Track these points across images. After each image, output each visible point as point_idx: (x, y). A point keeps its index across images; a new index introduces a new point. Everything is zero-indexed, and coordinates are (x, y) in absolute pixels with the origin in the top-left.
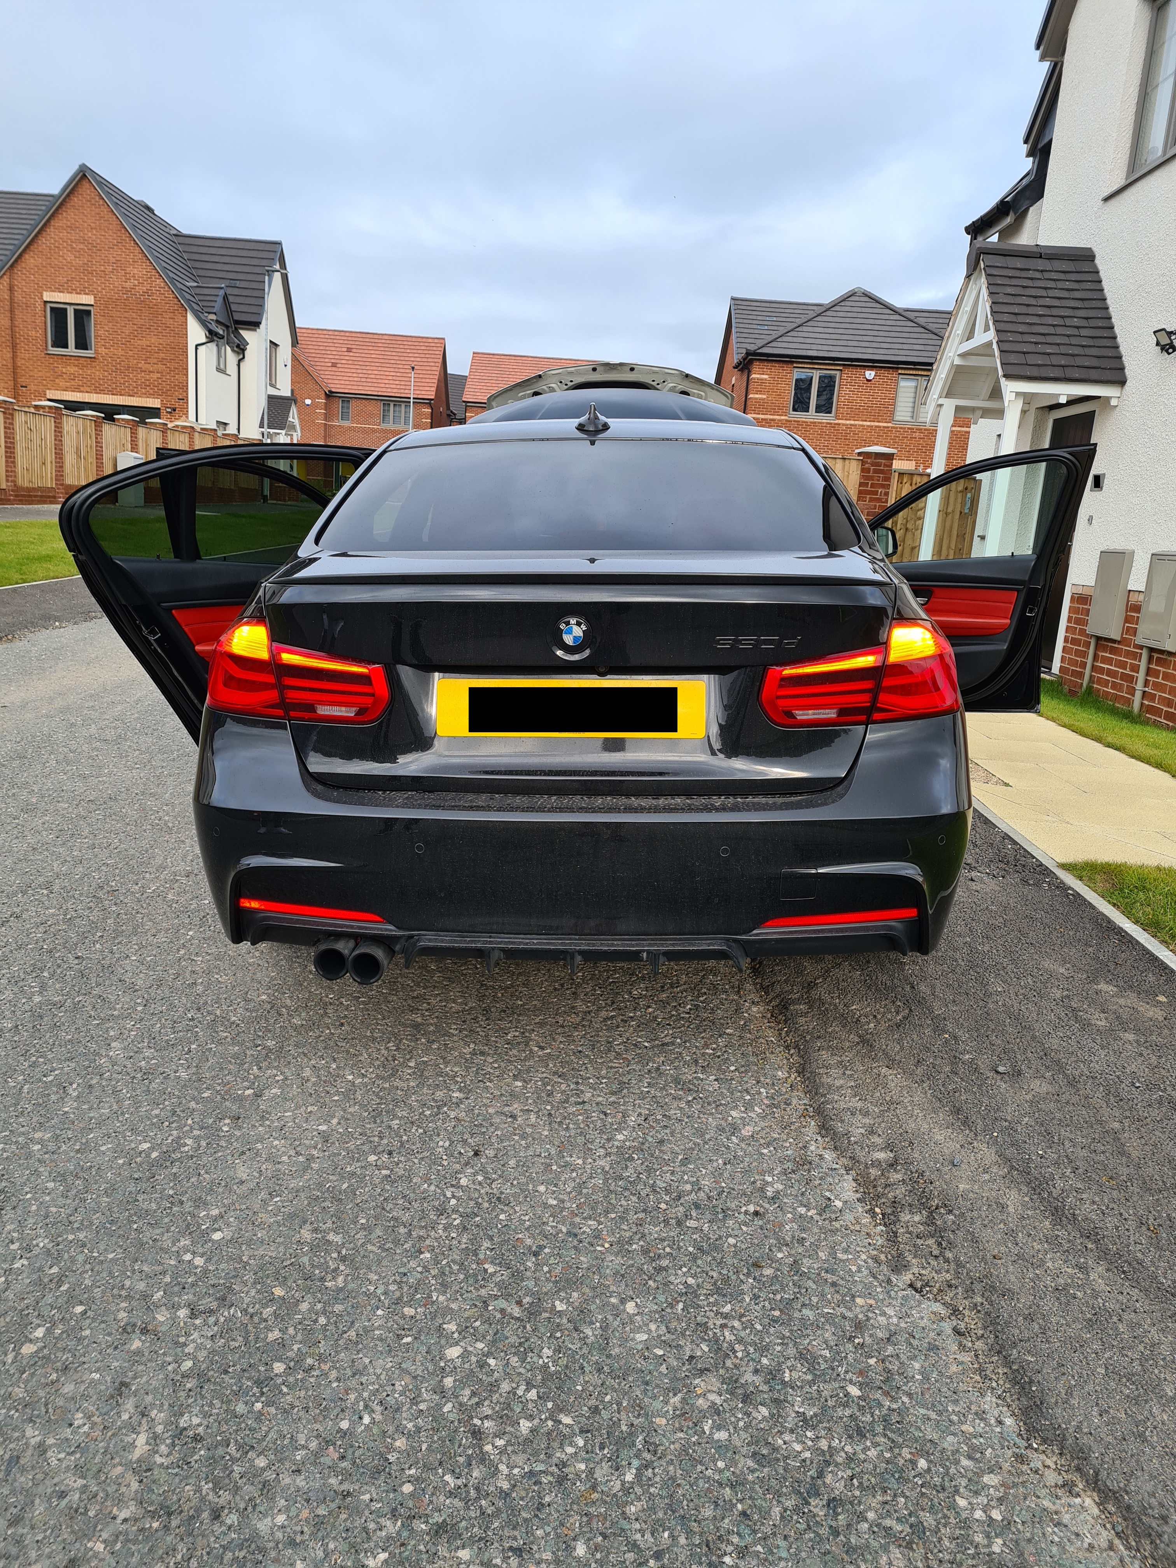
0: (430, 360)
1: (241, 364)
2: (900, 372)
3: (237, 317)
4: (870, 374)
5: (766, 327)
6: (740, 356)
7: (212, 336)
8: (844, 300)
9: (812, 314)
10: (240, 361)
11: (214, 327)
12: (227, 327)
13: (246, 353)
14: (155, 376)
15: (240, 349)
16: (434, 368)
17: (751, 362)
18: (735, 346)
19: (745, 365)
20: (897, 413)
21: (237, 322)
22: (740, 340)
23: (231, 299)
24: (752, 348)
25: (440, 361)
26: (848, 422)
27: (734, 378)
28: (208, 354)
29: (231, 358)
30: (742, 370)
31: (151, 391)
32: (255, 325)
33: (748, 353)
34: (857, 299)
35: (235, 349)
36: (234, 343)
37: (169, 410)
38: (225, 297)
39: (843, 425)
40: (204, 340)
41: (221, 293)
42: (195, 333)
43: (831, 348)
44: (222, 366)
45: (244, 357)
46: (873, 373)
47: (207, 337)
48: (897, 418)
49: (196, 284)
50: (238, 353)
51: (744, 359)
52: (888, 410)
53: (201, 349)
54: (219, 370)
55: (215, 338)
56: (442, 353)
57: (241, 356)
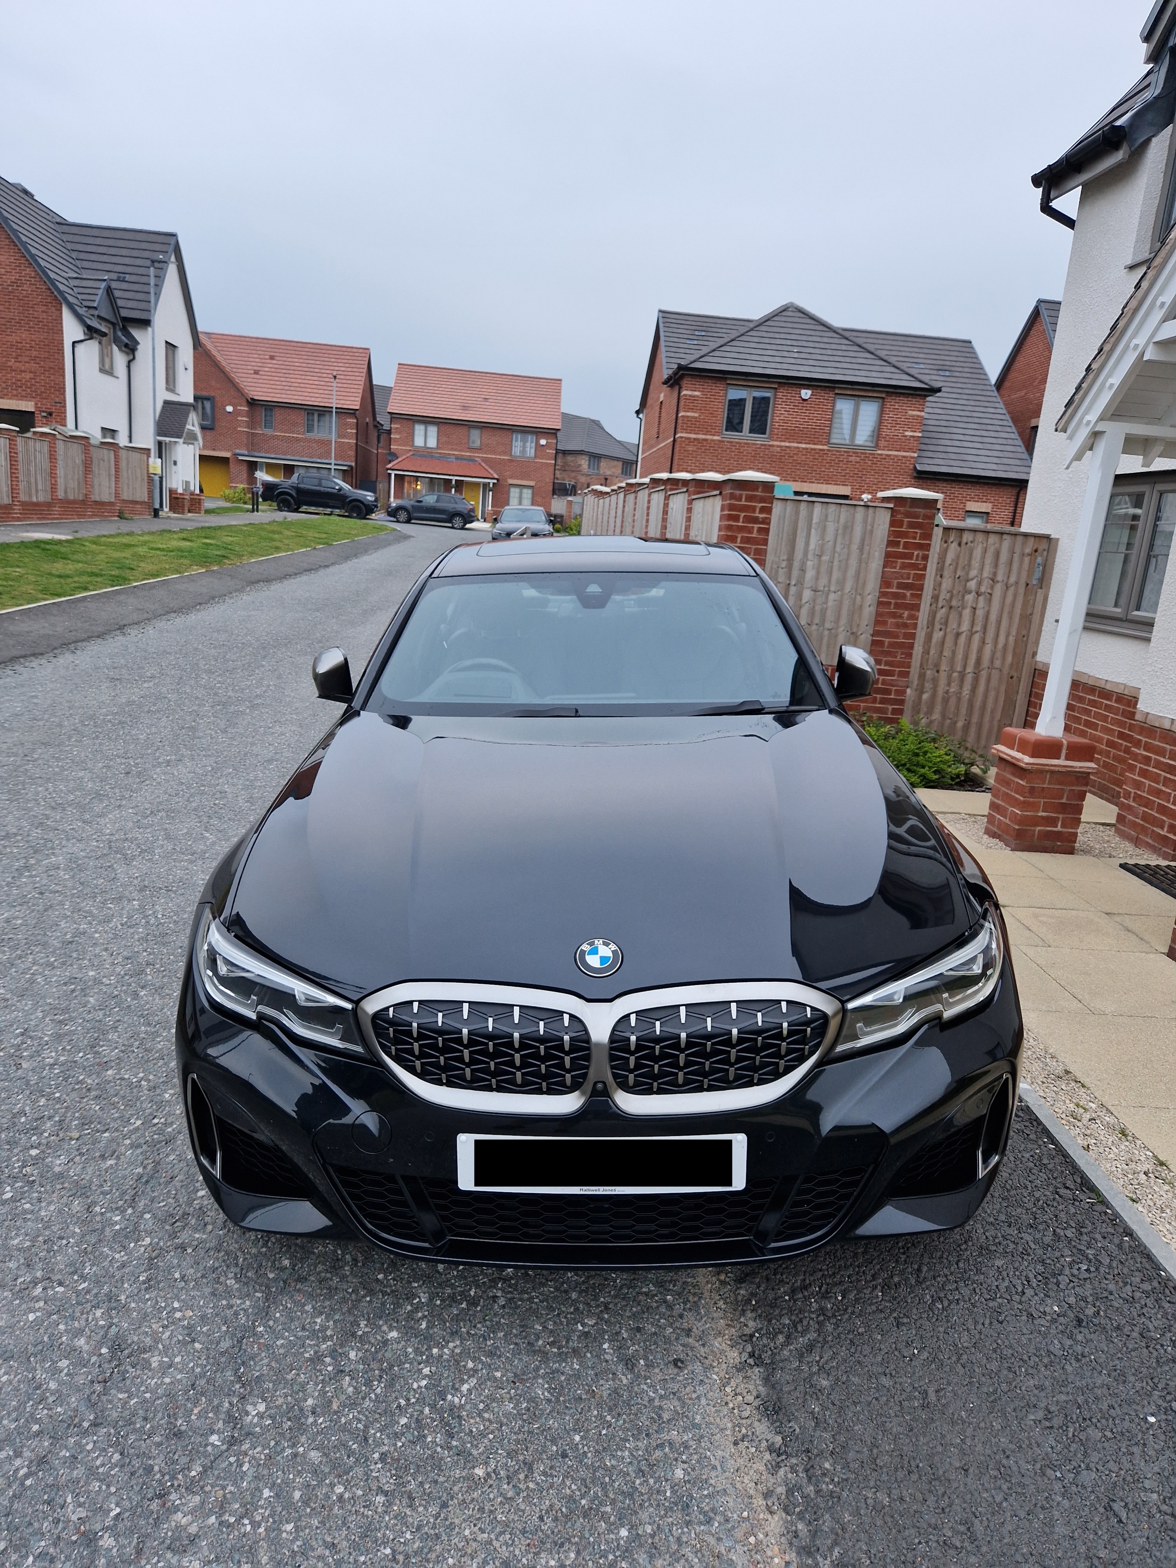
0: (355, 370)
1: (132, 364)
2: (837, 391)
3: (124, 313)
4: (806, 393)
5: (695, 342)
6: (670, 372)
7: (91, 332)
8: (777, 315)
9: (743, 330)
10: (129, 362)
11: (94, 323)
12: (113, 324)
13: (138, 354)
14: (28, 376)
15: (130, 348)
16: (359, 378)
17: (682, 377)
18: (664, 360)
19: (675, 380)
20: (833, 436)
21: (126, 320)
22: (669, 354)
23: (117, 294)
24: (683, 362)
25: (365, 371)
26: (783, 444)
27: (662, 394)
28: (90, 352)
29: (120, 359)
30: (672, 386)
31: (24, 393)
32: (145, 323)
33: (680, 367)
34: (790, 314)
35: (124, 349)
36: (121, 341)
37: (45, 414)
38: (109, 291)
39: (778, 446)
40: (82, 337)
41: (103, 285)
42: (72, 329)
43: (766, 365)
44: (107, 367)
45: (134, 358)
46: (809, 392)
47: (85, 334)
48: (833, 441)
49: (75, 275)
50: (127, 354)
51: (675, 373)
52: (823, 433)
53: (80, 348)
54: (102, 370)
55: (95, 335)
56: (366, 363)
57: (131, 357)
